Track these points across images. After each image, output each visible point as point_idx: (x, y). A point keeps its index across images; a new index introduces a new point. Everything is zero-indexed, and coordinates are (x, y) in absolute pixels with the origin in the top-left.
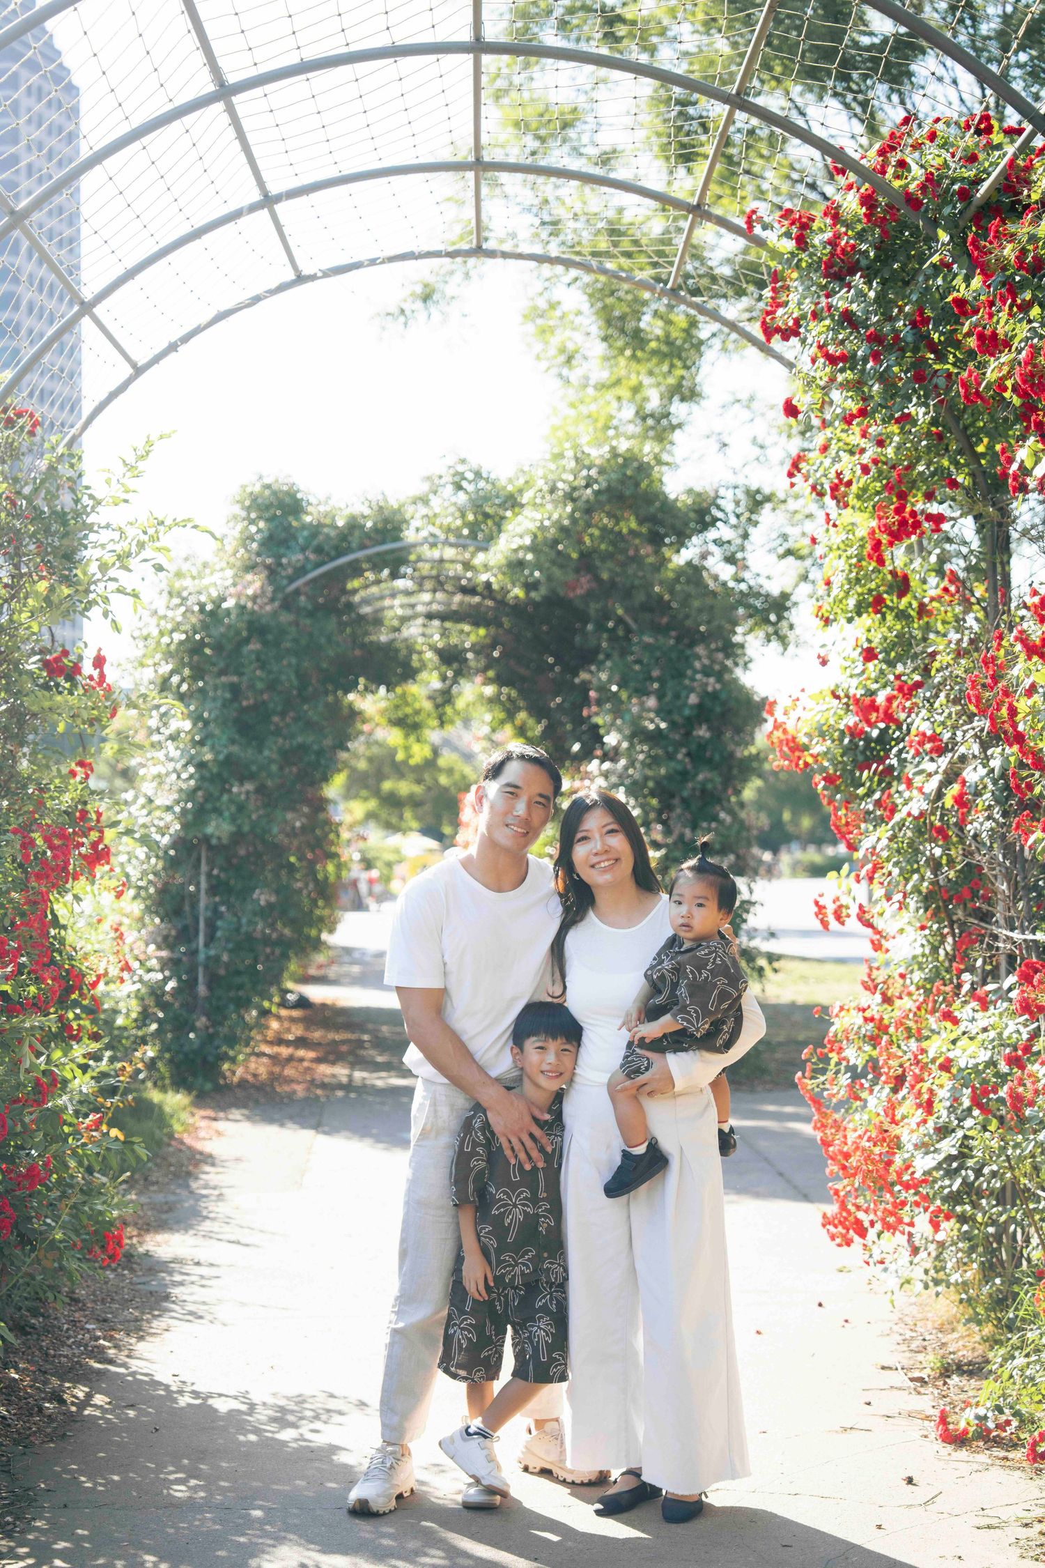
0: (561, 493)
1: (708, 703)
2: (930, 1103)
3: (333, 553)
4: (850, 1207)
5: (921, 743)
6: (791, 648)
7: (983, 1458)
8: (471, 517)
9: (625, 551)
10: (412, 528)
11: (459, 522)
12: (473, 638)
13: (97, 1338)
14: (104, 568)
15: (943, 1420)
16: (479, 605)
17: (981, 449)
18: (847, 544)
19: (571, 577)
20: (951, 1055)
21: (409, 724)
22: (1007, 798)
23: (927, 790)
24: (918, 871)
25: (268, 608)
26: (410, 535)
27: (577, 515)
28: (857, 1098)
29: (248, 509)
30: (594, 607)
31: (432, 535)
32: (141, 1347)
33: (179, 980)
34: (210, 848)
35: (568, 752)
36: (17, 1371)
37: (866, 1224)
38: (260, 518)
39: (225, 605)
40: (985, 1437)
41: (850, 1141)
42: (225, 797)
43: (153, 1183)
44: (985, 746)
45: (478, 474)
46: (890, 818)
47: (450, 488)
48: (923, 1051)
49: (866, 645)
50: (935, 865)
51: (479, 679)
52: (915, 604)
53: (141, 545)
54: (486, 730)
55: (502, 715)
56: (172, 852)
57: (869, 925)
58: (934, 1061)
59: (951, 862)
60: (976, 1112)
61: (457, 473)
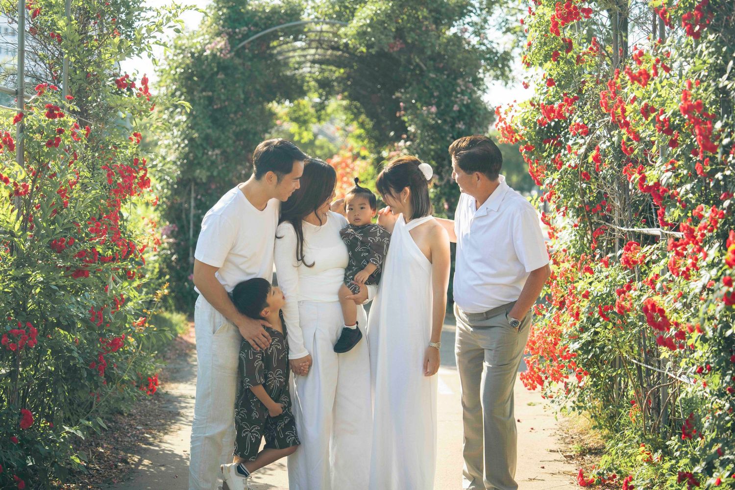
1: (464, 109)
2: (578, 314)
3: (263, 26)
4: (535, 369)
5: (577, 129)
6: (510, 82)
8: (337, 8)
9: (420, 28)
10: (306, 14)
11: (331, 11)
12: (337, 74)
13: (143, 433)
14: (149, 31)
15: (581, 475)
16: (340, 56)
18: (540, 24)
19: (392, 41)
20: (589, 290)
21: (301, 121)
22: (621, 158)
23: (579, 153)
24: (574, 196)
25: (229, 56)
26: (305, 17)
27: (395, 8)
28: (540, 314)
30: (403, 59)
31: (317, 17)
32: (166, 438)
33: (179, 254)
34: (196, 184)
35: (388, 136)
36: (103, 447)
37: (543, 378)
38: (224, 7)
39: (205, 54)
40: (603, 482)
41: (535, 335)
42: (205, 157)
43: (168, 359)
44: (609, 131)
46: (560, 168)
48: (574, 288)
49: (548, 77)
50: (583, 194)
51: (339, 97)
52: (575, 56)
53: (168, 20)
54: (342, 124)
55: (352, 116)
56: (176, 186)
57: (548, 223)
58: (580, 292)
59: (591, 191)
60: (601, 319)
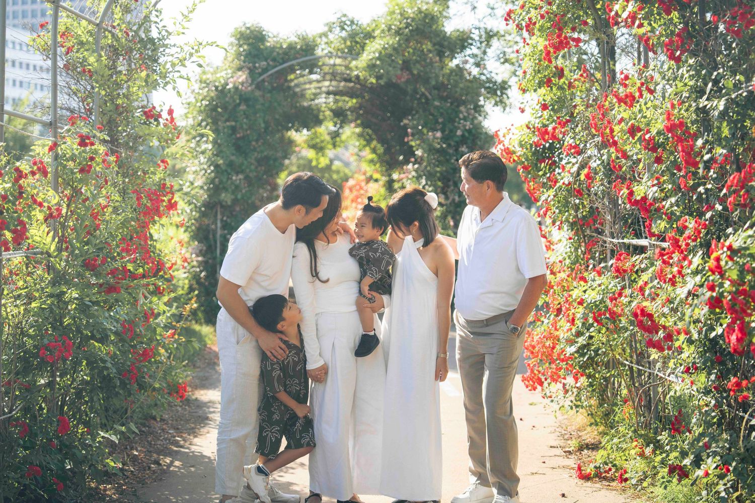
0: (393, 31)
1: (466, 134)
2: (573, 320)
3: (281, 61)
4: (535, 372)
5: (570, 149)
6: (507, 109)
7: (598, 485)
8: (348, 43)
9: (425, 60)
10: (320, 49)
11: (343, 46)
12: (350, 104)
13: (175, 437)
14: (173, 65)
15: (579, 468)
16: (353, 87)
17: (598, 6)
18: (534, 53)
19: (399, 72)
20: (584, 298)
21: (318, 148)
22: (610, 175)
23: (572, 171)
24: (568, 211)
25: (249, 88)
26: (319, 52)
27: (402, 42)
28: (539, 320)
29: (239, 40)
30: (410, 89)
31: (330, 52)
32: (196, 440)
33: (207, 271)
34: (222, 206)
35: (397, 160)
36: (137, 451)
37: (543, 380)
38: (245, 44)
39: (228, 87)
40: (599, 475)
41: (535, 340)
42: (229, 182)
43: (198, 368)
44: (599, 150)
45: (352, 22)
46: (555, 186)
47: (338, 29)
48: (570, 296)
49: (543, 102)
50: (577, 208)
51: (353, 125)
52: (567, 82)
53: (191, 55)
54: (356, 150)
55: (365, 143)
56: (203, 209)
57: (545, 237)
58: (575, 300)
59: (584, 207)
60: (595, 324)
61: (342, 22)
